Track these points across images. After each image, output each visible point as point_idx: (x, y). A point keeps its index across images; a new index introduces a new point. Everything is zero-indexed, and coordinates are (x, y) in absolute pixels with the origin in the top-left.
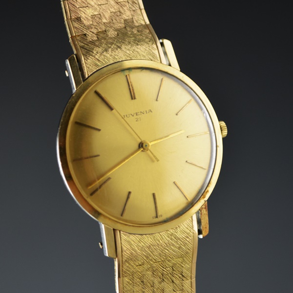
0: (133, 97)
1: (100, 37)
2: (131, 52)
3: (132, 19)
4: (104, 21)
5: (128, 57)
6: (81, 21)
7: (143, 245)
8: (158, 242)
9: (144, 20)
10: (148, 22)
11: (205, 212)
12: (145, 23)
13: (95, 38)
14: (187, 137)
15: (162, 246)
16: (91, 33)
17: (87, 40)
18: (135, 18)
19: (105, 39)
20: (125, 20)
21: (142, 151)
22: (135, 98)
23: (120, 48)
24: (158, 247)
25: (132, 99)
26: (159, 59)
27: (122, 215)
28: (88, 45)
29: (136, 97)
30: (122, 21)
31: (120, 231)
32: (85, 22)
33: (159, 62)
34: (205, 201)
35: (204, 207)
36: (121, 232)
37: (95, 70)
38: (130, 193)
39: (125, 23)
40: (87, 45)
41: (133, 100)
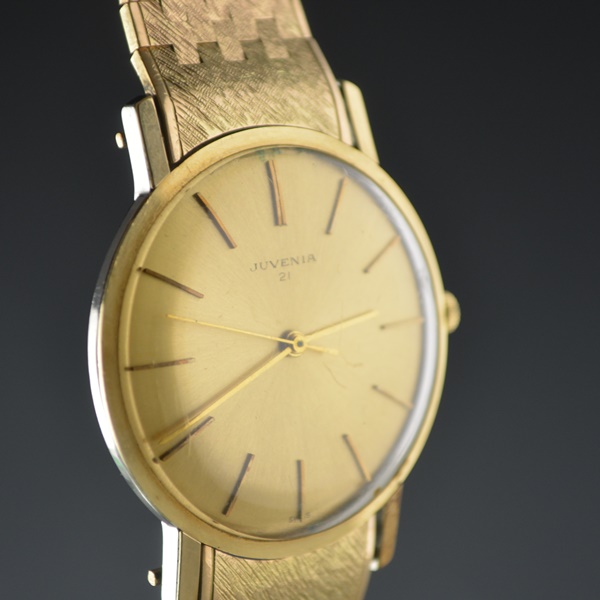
0: (278, 220)
1: (206, 59)
2: (279, 106)
3: (274, 20)
4: (213, 17)
5: (271, 117)
6: (162, 11)
7: (257, 587)
8: (289, 579)
9: (299, 27)
10: (307, 33)
11: (394, 510)
12: (302, 34)
13: (195, 60)
14: (383, 327)
15: (296, 588)
16: (185, 44)
17: (177, 61)
18: (281, 18)
19: (218, 65)
20: (259, 22)
21: (288, 356)
22: (283, 224)
23: (253, 91)
24: (290, 590)
25: (276, 223)
26: (336, 130)
27: (225, 511)
28: (182, 76)
29: (287, 219)
30: (253, 22)
31: (214, 549)
32: (170, 13)
33: (337, 137)
34: (400, 485)
35: (395, 497)
36: (217, 552)
37: (198, 144)
38: (250, 457)
39: (259, 30)
40: (179, 74)
41: (278, 228)
